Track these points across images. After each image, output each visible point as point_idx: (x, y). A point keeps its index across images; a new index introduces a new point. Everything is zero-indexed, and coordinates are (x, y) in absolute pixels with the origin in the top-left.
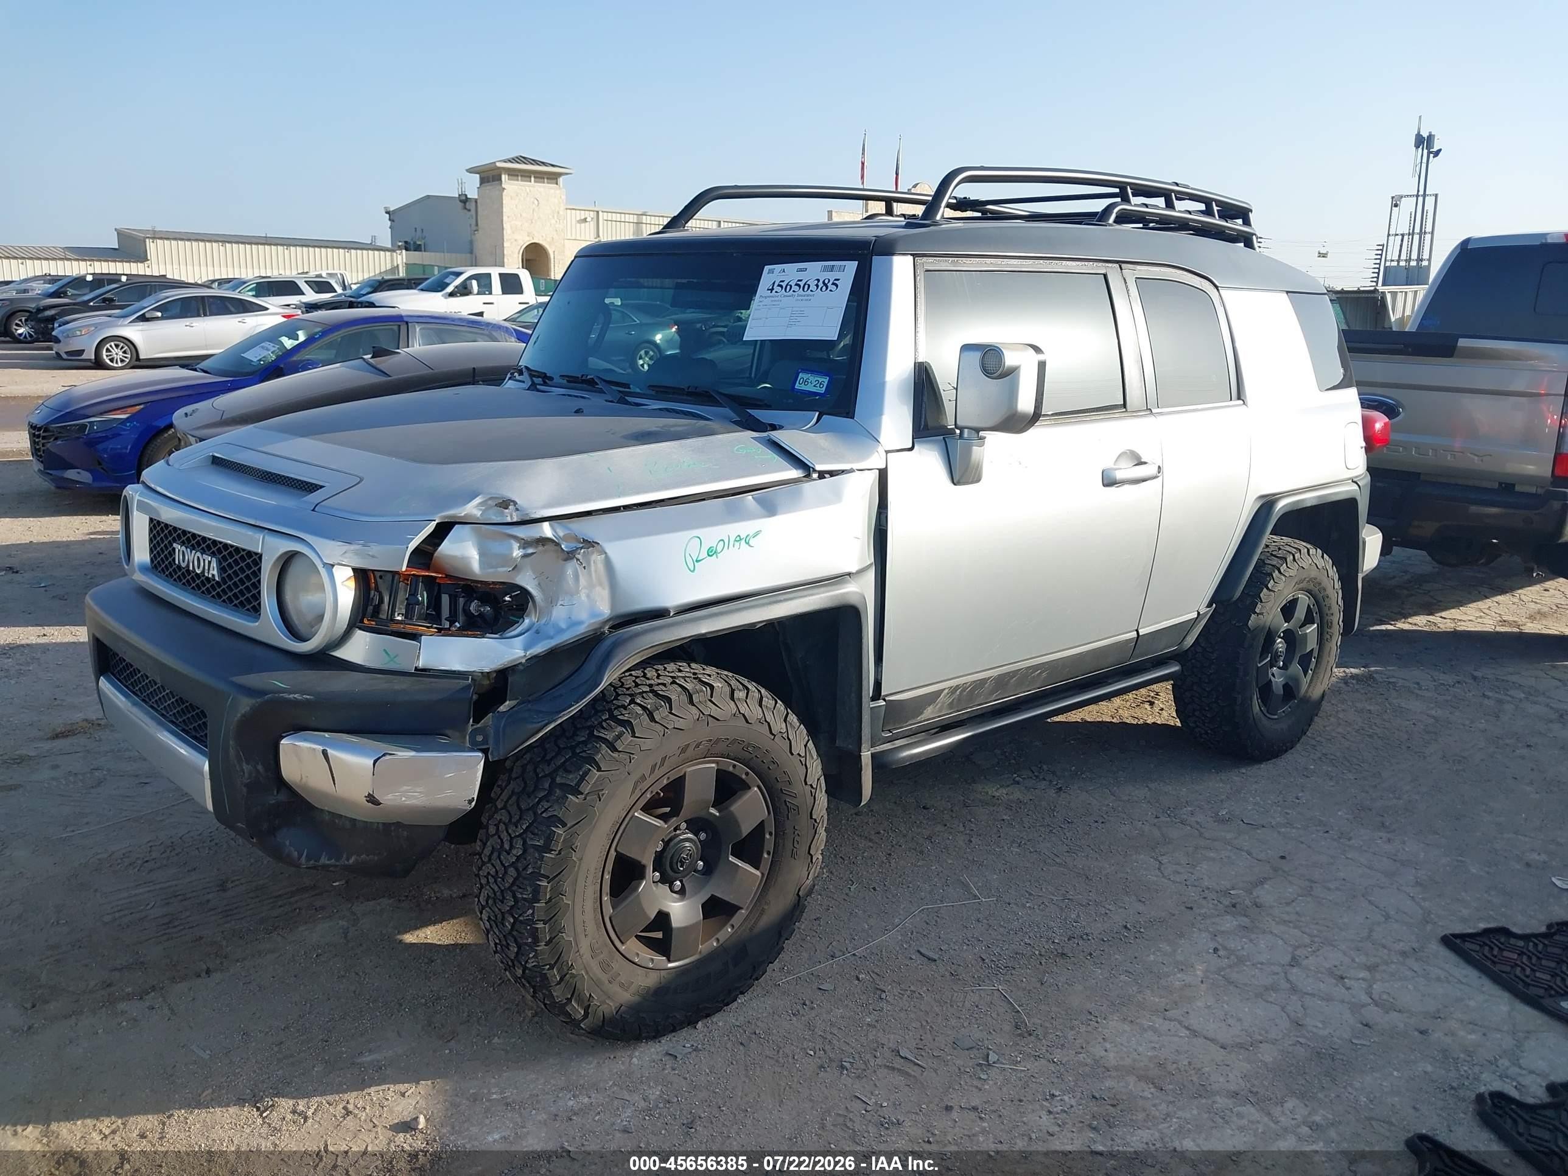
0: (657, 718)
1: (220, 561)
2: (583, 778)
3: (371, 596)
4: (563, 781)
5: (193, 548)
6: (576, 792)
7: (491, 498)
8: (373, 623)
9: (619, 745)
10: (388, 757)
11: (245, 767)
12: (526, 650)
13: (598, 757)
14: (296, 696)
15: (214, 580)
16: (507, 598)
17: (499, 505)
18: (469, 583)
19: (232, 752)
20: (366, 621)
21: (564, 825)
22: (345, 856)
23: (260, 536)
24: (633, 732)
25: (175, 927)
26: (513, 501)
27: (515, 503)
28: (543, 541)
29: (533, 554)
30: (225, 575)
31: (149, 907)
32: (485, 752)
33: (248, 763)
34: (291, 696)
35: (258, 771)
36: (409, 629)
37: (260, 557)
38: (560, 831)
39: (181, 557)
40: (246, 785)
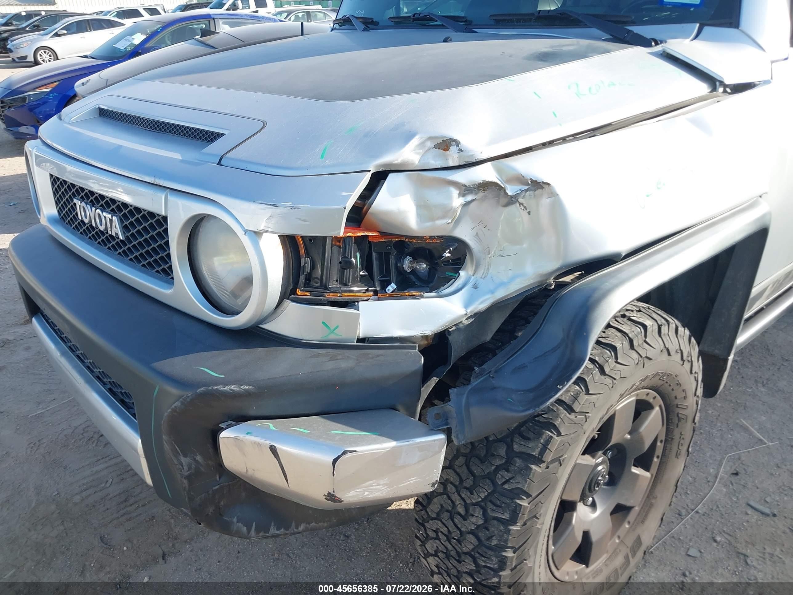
0: (607, 370)
1: (121, 219)
2: (545, 447)
3: (302, 265)
4: (523, 449)
5: (93, 204)
6: (539, 461)
7: (430, 138)
8: (308, 294)
9: (577, 407)
10: (348, 455)
11: (183, 460)
12: (466, 306)
13: (557, 423)
14: (232, 387)
15: (118, 238)
16: (447, 254)
17: (438, 146)
18: (404, 239)
19: (167, 447)
20: (298, 292)
21: (528, 495)
22: (294, 524)
23: (162, 196)
24: (587, 390)
25: (131, 505)
26: (455, 141)
27: (457, 143)
28: (485, 186)
29: (472, 201)
30: (129, 234)
31: (108, 485)
32: (448, 432)
33: (185, 456)
34: (227, 388)
35: (196, 461)
36: (346, 296)
37: (165, 219)
38: (524, 503)
39: (83, 214)
40: (188, 478)
